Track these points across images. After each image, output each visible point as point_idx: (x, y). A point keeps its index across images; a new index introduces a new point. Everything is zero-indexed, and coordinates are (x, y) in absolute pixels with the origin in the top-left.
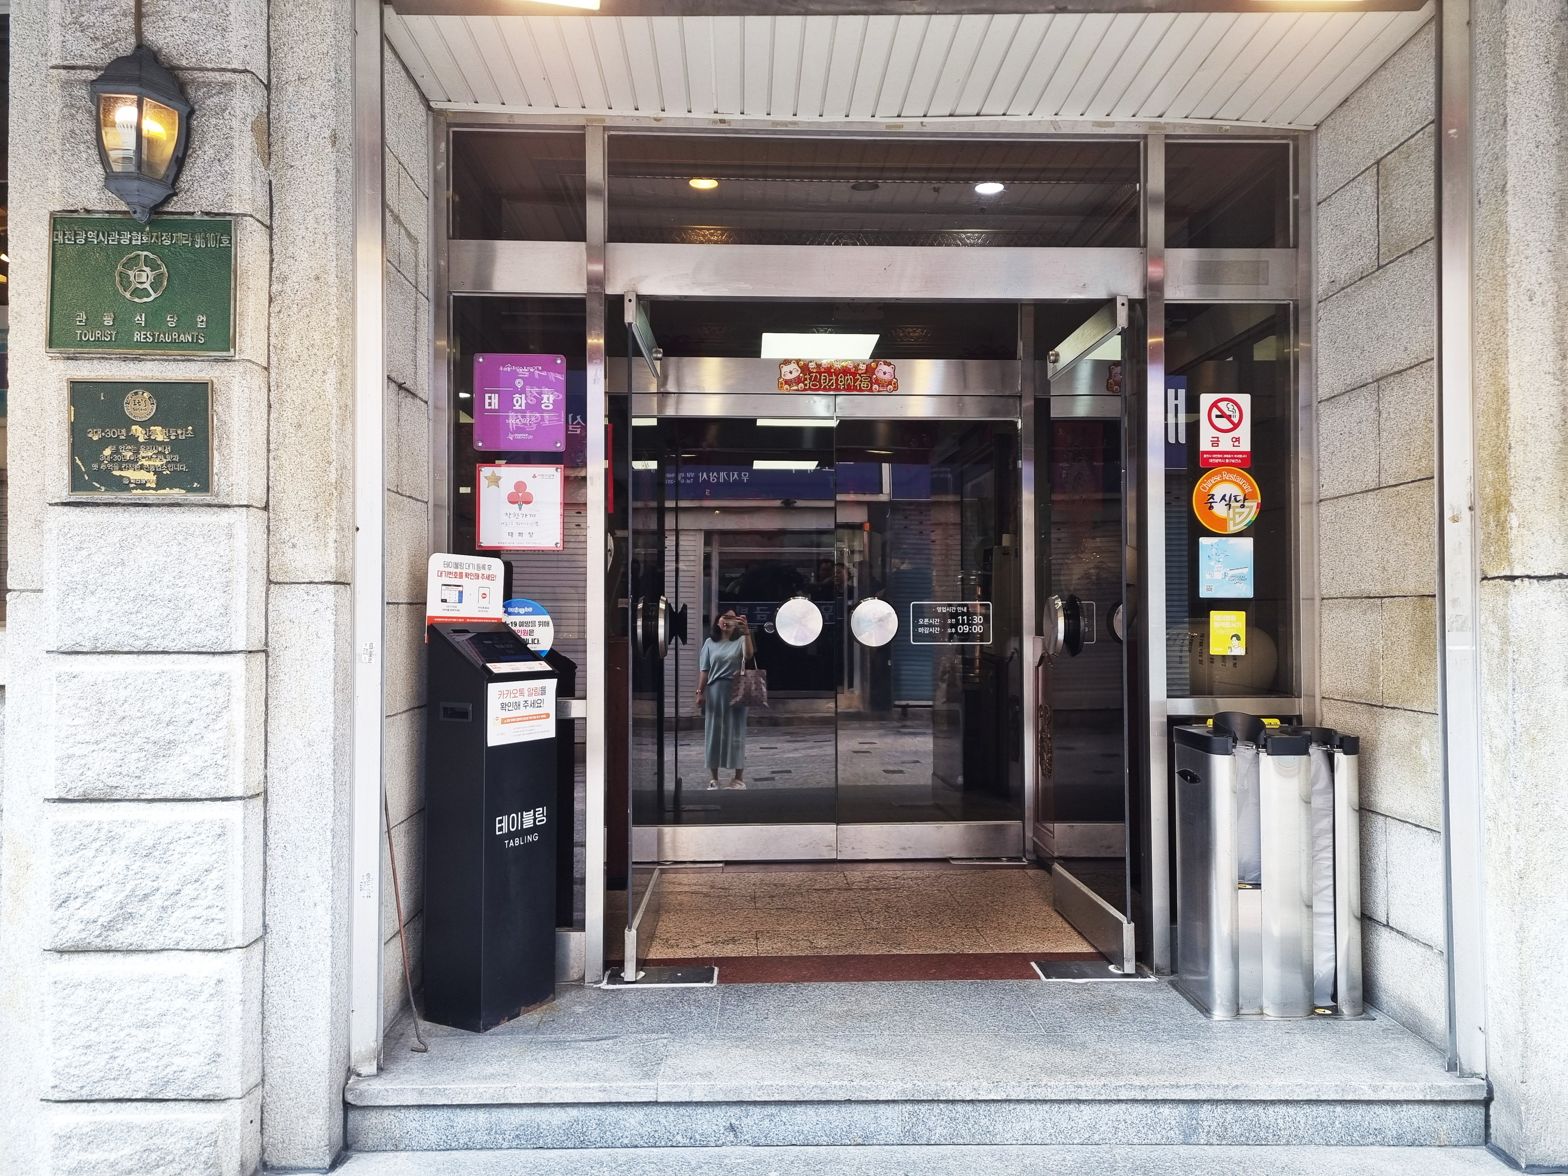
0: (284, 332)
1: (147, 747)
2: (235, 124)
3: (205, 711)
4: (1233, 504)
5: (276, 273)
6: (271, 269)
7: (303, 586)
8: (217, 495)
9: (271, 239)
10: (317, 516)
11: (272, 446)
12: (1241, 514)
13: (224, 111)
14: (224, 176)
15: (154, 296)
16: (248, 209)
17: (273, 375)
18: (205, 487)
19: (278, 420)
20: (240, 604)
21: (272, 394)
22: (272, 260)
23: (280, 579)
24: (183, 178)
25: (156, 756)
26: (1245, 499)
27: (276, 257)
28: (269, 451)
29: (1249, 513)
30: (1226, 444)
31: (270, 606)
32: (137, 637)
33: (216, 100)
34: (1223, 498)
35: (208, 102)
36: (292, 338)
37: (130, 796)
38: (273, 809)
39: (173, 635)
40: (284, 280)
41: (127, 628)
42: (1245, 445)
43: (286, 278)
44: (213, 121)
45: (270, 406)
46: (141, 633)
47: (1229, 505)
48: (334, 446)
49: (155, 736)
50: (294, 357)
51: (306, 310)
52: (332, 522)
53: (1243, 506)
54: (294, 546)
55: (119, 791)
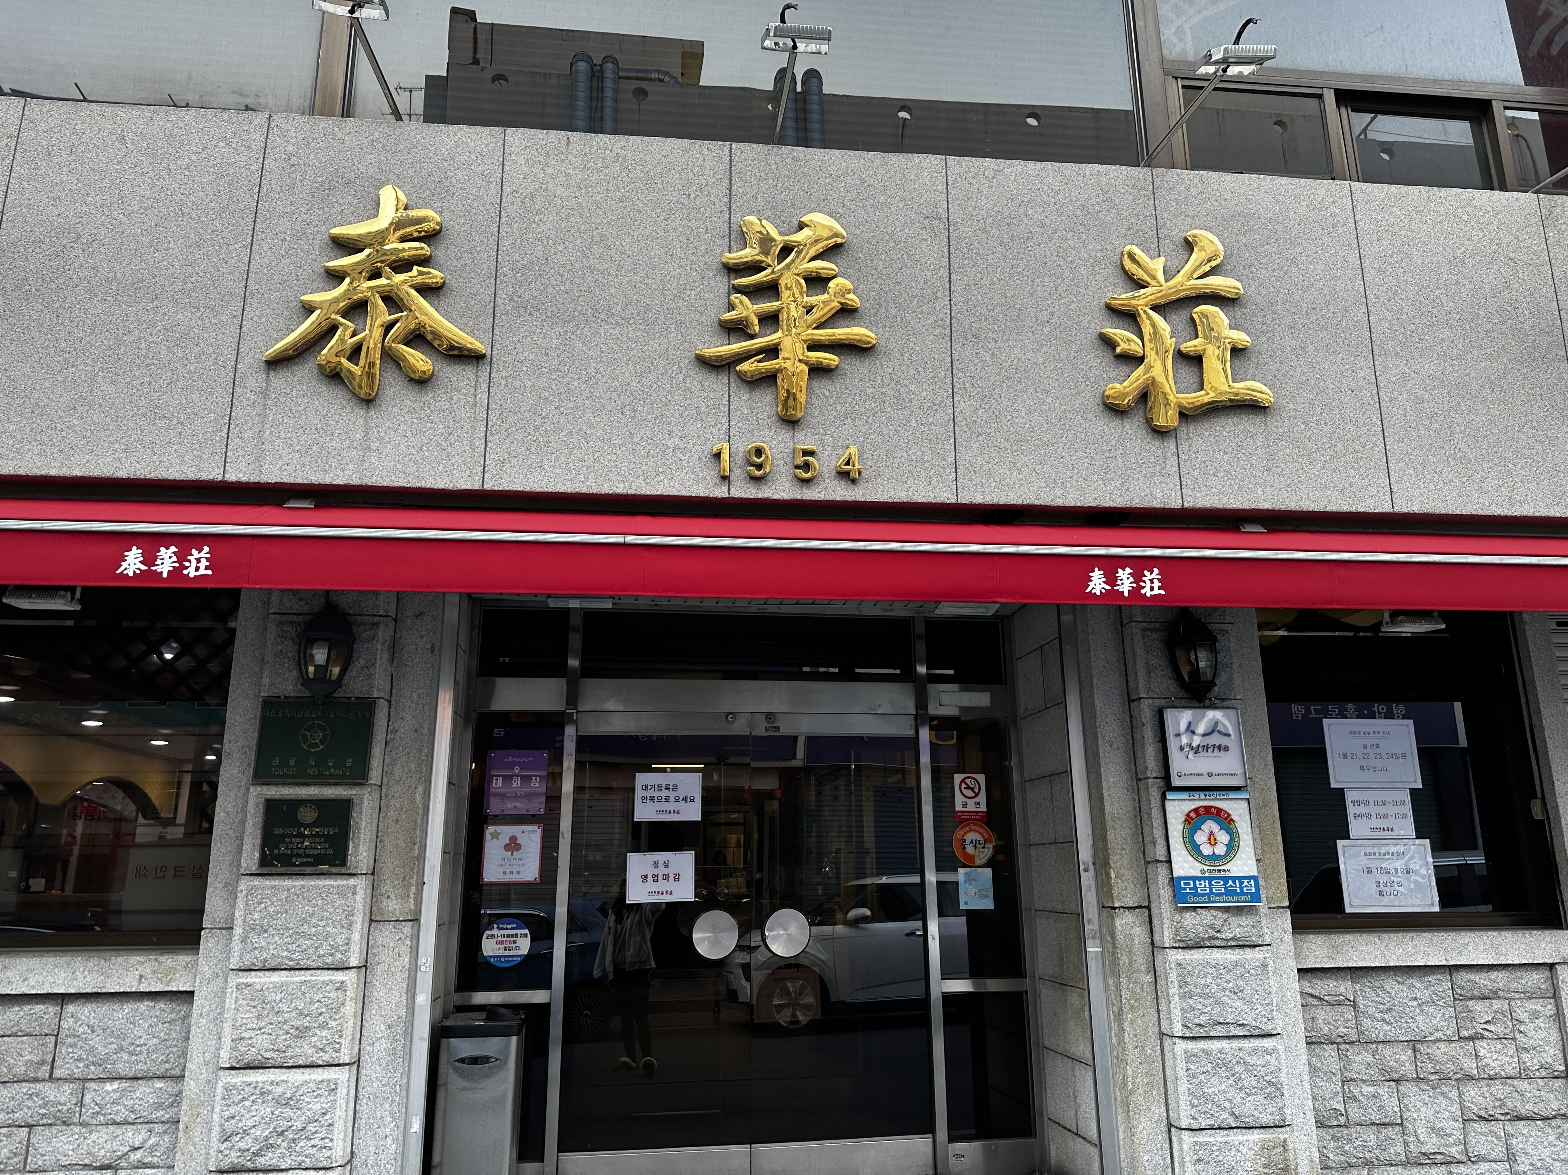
0: (392, 765)
1: (291, 1031)
2: (379, 646)
3: (330, 1006)
4: (978, 846)
5: (391, 728)
6: (388, 726)
7: (392, 923)
8: (349, 868)
9: (390, 707)
10: (404, 878)
11: (380, 834)
12: (983, 852)
13: (373, 639)
14: (370, 676)
15: (322, 747)
16: (382, 695)
17: (384, 789)
18: (343, 863)
19: (384, 818)
20: (356, 937)
21: (382, 801)
22: (389, 720)
23: (378, 919)
24: (345, 678)
25: (296, 1037)
26: (985, 842)
27: (392, 719)
28: (377, 837)
29: (987, 852)
30: (971, 807)
31: (371, 937)
32: (291, 960)
33: (368, 633)
34: (972, 842)
35: (365, 634)
36: (398, 767)
37: (277, 1064)
38: (363, 1071)
39: (314, 957)
40: (395, 731)
41: (285, 954)
42: (983, 808)
43: (397, 731)
44: (366, 645)
45: (380, 809)
46: (294, 956)
47: (975, 846)
48: (418, 834)
49: (297, 1023)
50: (398, 778)
51: (407, 750)
52: (413, 881)
53: (984, 847)
54: (388, 897)
55: (271, 1061)
